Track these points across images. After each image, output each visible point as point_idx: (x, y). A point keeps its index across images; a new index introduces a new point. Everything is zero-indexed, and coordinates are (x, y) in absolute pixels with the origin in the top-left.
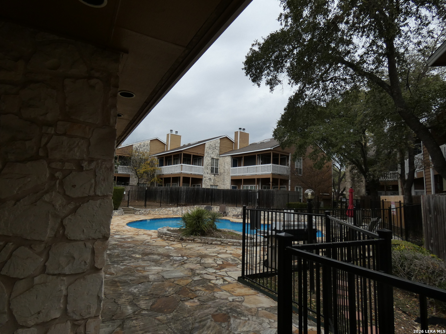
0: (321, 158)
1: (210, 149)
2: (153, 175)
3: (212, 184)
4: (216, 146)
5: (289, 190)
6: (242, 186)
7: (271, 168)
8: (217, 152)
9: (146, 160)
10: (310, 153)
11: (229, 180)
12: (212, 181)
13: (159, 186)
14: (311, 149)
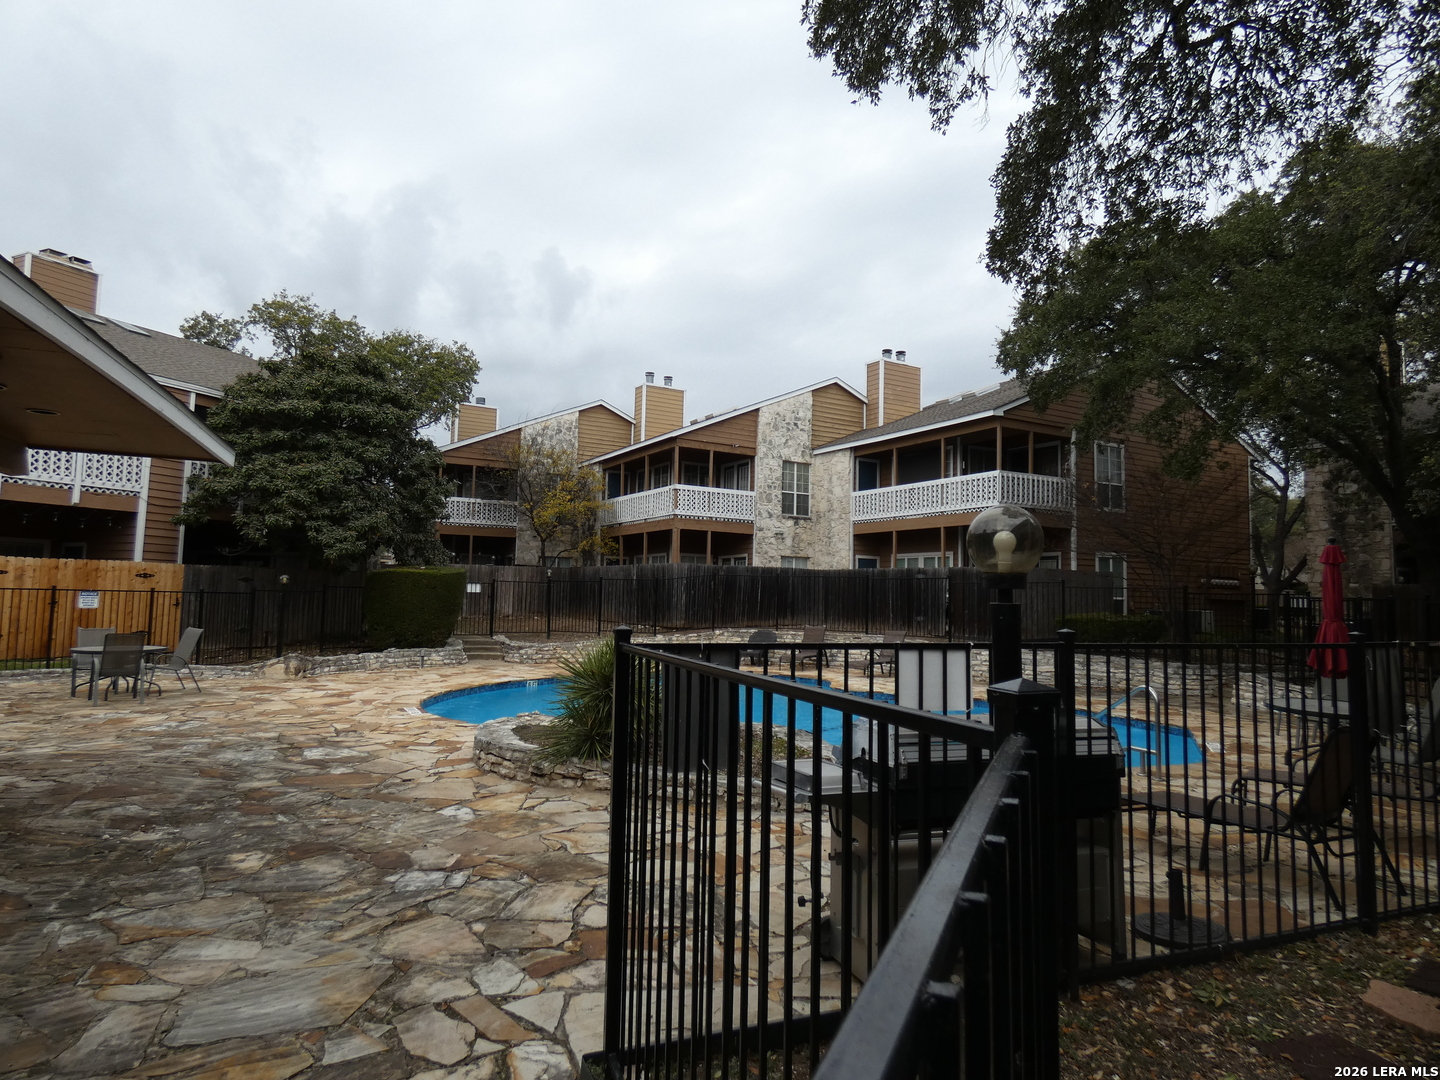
0: (1194, 432)
1: (776, 428)
2: (591, 528)
3: (788, 553)
4: (799, 419)
5: (1074, 566)
6: (893, 556)
7: (998, 486)
8: (805, 438)
9: (566, 476)
10: (1147, 413)
11: (846, 538)
12: (789, 542)
13: (610, 563)
14: (1152, 397)
